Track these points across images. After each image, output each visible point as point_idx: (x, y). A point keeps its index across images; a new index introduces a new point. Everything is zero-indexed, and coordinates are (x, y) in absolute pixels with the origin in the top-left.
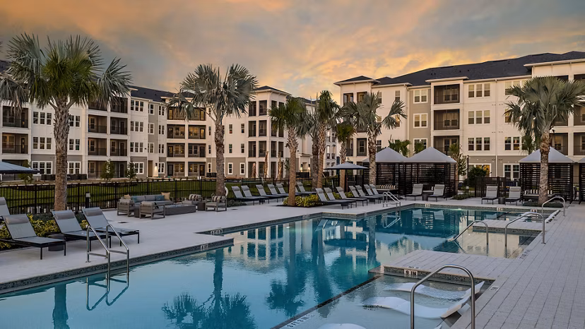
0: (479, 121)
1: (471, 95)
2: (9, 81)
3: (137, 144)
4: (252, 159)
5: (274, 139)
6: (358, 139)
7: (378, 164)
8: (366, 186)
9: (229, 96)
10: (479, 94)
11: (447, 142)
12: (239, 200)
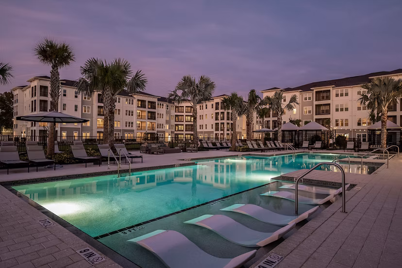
0: (342, 110)
1: (337, 95)
2: (85, 82)
3: (160, 124)
4: (217, 132)
5: (228, 121)
6: (273, 121)
7: (283, 131)
8: (276, 142)
9: (199, 91)
10: (342, 95)
11: (323, 121)
12: (206, 148)
